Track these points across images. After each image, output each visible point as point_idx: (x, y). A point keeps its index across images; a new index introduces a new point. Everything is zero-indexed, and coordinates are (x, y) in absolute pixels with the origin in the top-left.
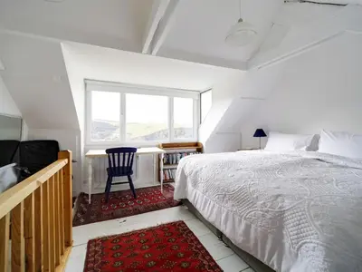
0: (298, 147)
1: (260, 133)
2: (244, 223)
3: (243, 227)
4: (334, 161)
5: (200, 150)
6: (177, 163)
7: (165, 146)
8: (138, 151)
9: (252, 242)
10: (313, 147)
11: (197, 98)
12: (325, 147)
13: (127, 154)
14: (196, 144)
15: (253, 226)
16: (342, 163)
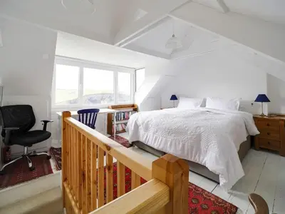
0: (196, 105)
1: (174, 98)
2: (181, 144)
3: (181, 146)
4: (214, 111)
5: (136, 110)
6: (128, 118)
7: (114, 107)
8: (101, 111)
9: (186, 152)
10: (203, 105)
11: (134, 73)
12: (210, 105)
13: (89, 114)
14: (133, 106)
15: (186, 144)
16: (218, 112)
